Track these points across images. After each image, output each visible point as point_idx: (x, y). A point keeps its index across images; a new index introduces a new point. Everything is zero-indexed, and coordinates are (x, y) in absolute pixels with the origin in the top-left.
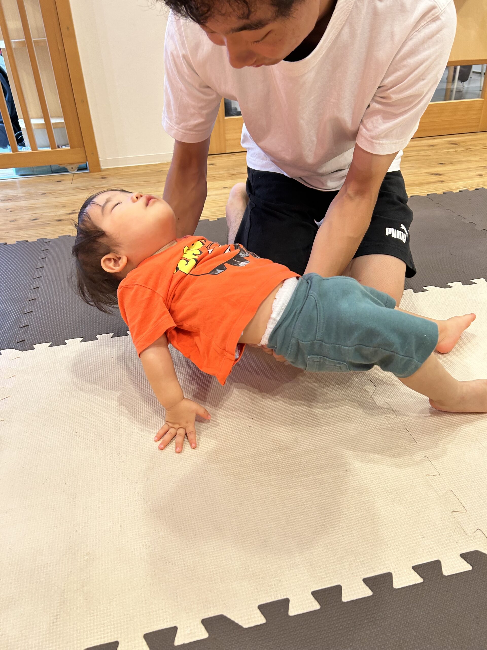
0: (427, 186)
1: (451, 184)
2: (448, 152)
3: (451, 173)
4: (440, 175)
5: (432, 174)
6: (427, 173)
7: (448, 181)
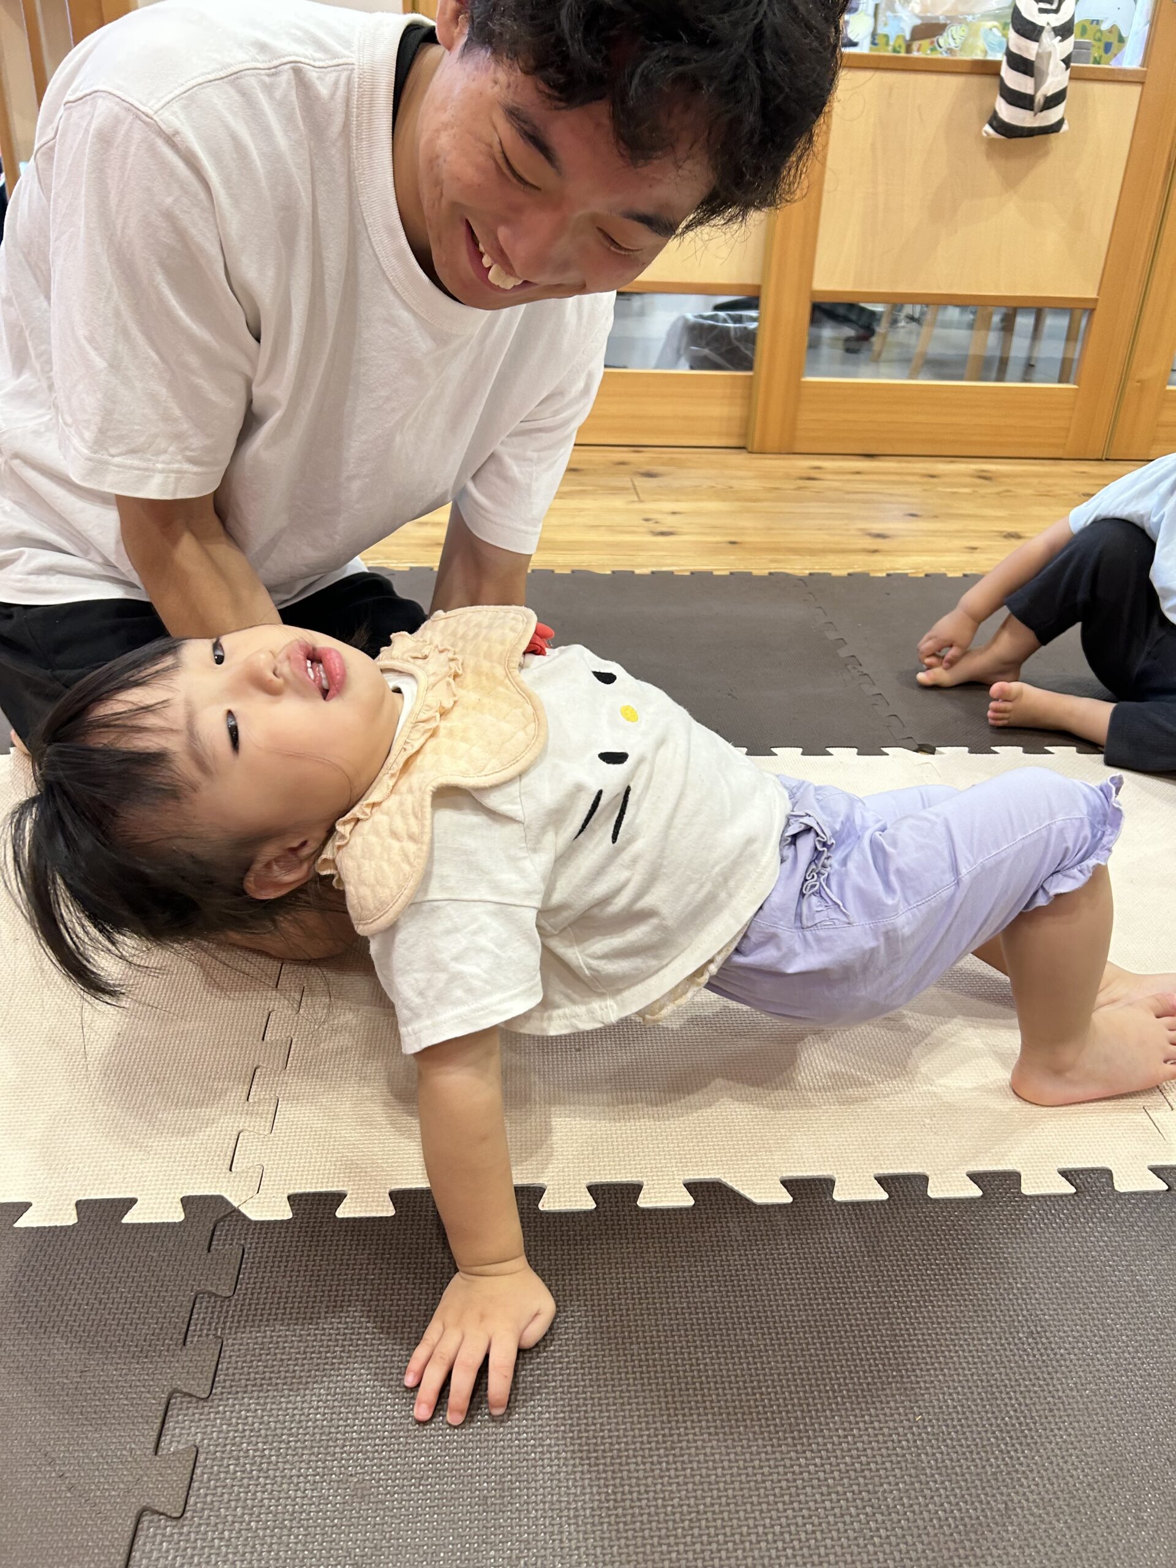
1: (888, 558)
2: (955, 493)
3: (912, 536)
4: (884, 537)
5: (870, 535)
6: (861, 530)
7: (886, 552)
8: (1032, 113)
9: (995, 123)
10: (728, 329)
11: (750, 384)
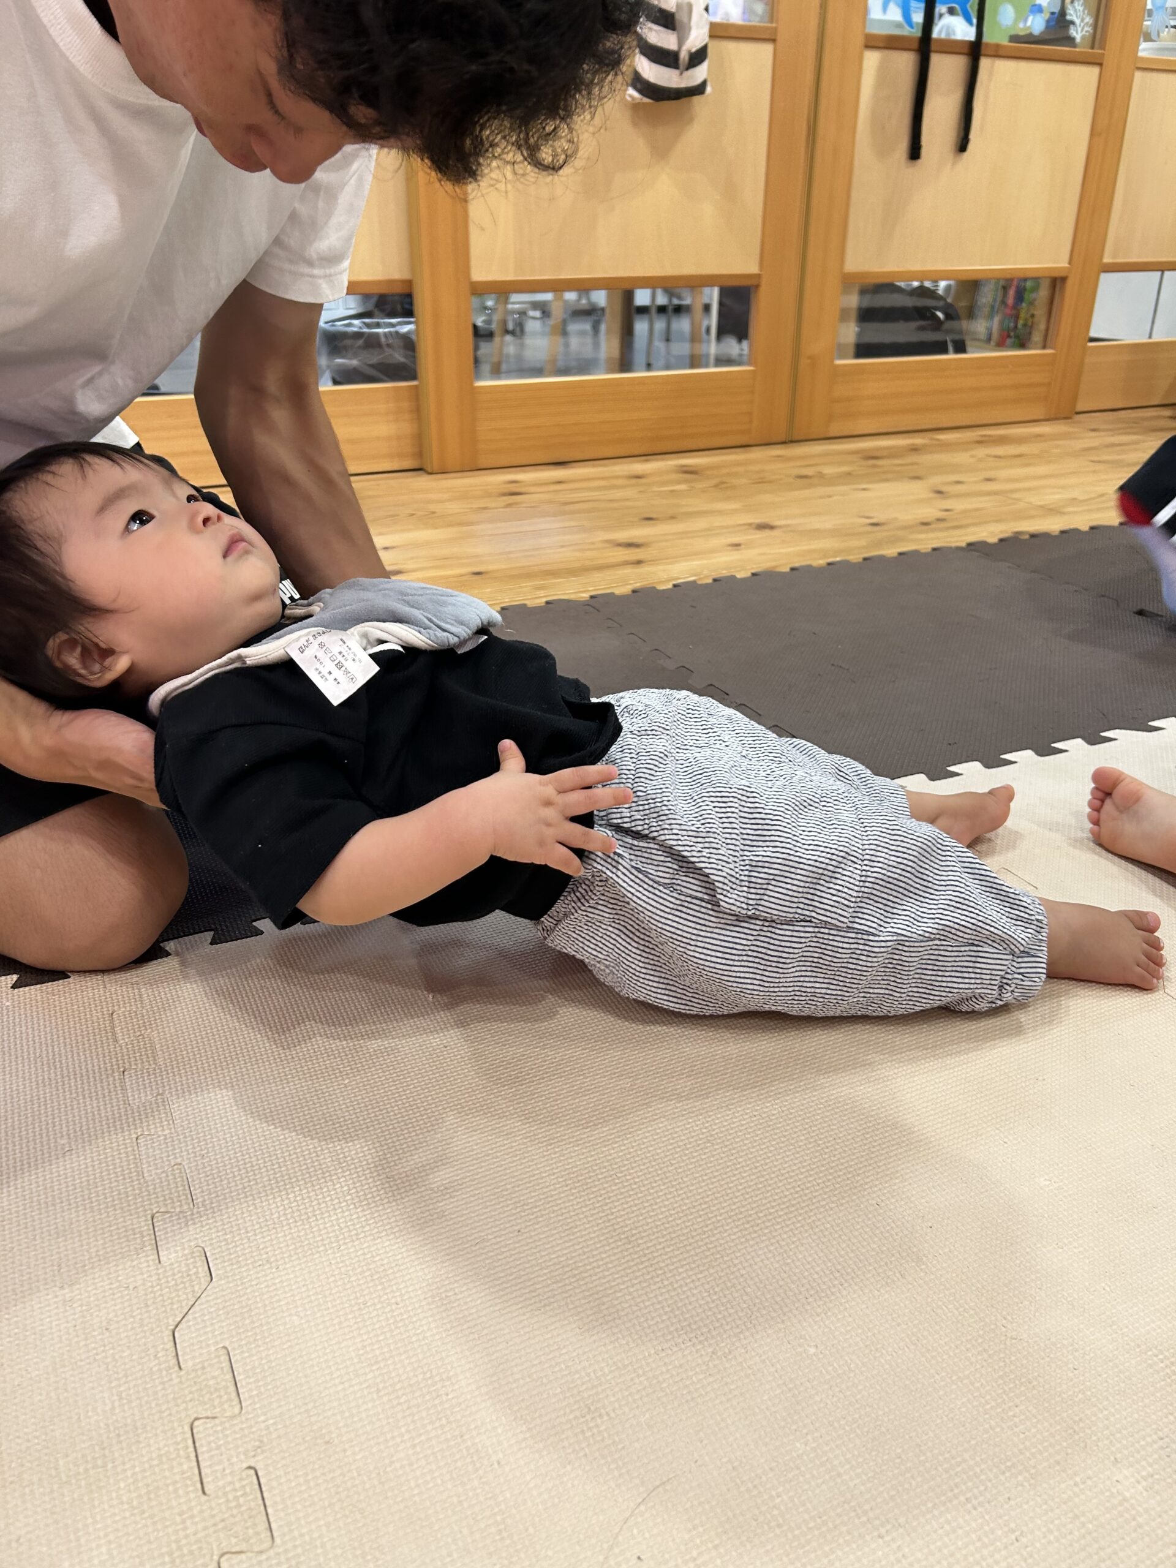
1: (661, 567)
2: (672, 491)
3: (666, 541)
4: (638, 546)
5: (620, 545)
6: (607, 541)
7: (653, 561)
8: (677, 72)
9: (639, 86)
10: (377, 334)
11: (416, 394)
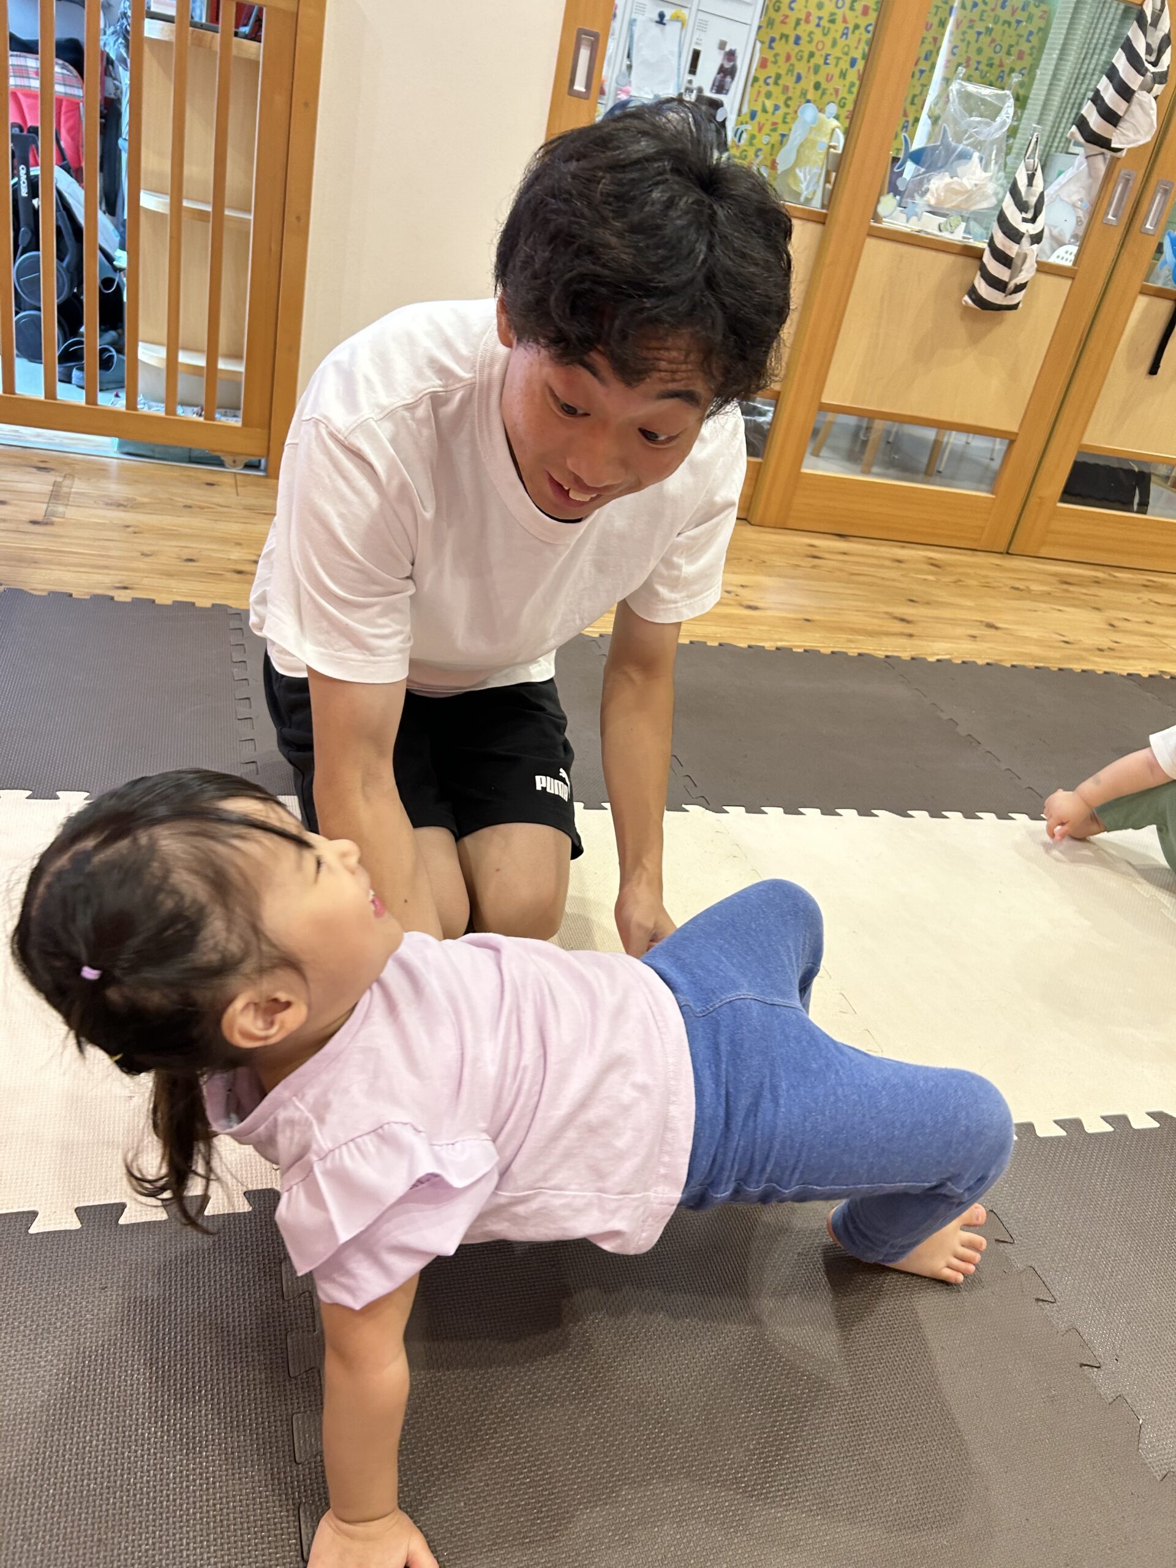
0: (885, 640)
1: (925, 643)
2: (925, 580)
3: (926, 622)
4: (908, 622)
5: (896, 618)
6: (887, 613)
7: (920, 637)
8: (1004, 295)
9: (973, 297)
11: (759, 469)
